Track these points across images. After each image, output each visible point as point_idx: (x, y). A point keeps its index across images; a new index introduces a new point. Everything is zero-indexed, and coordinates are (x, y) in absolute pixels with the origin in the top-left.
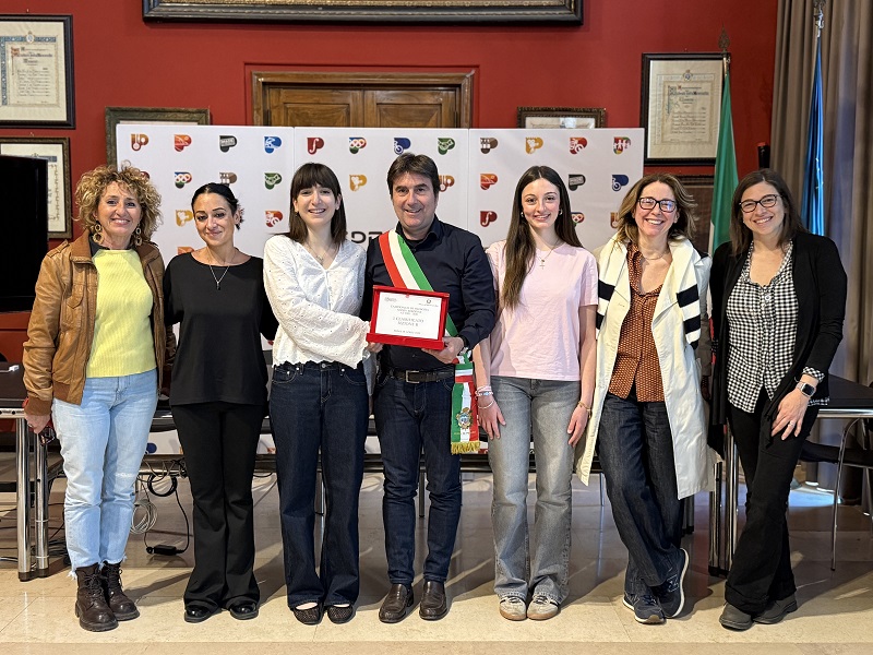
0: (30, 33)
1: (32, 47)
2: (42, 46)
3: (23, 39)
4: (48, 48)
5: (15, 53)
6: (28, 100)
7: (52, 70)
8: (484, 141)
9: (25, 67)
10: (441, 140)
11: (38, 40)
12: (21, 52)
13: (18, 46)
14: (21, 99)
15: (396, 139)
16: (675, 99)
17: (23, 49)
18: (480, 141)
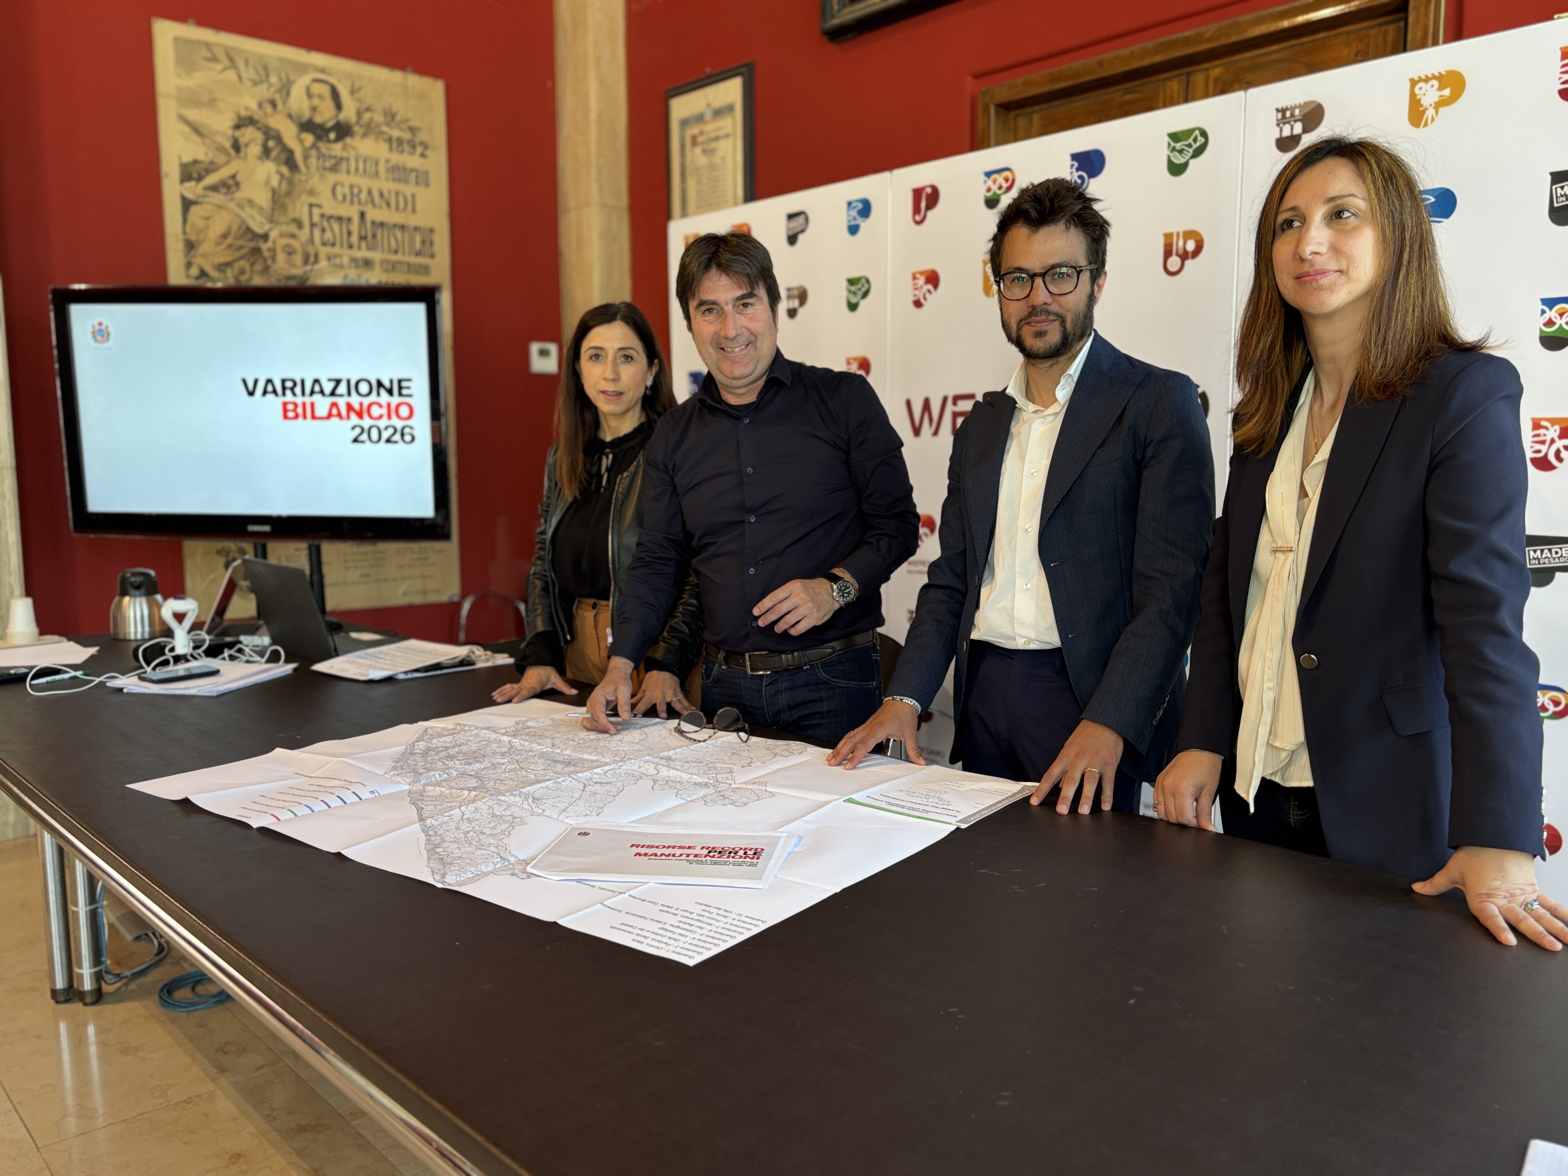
0: (708, 105)
1: (711, 127)
2: (720, 122)
4: (726, 124)
5: (694, 141)
8: (1284, 115)
9: (705, 161)
10: (1175, 137)
11: (717, 113)
12: (701, 139)
13: (695, 130)
15: (1075, 157)
17: (702, 133)
18: (1274, 116)
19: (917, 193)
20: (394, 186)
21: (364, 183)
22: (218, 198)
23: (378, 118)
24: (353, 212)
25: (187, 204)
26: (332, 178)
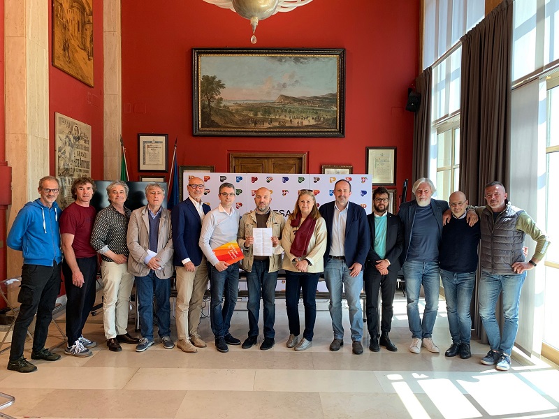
0: (154, 140)
1: (154, 145)
2: (158, 144)
3: (151, 142)
4: (160, 145)
5: (148, 147)
6: (152, 163)
7: (161, 153)
9: (152, 152)
11: (156, 142)
12: (150, 147)
13: (149, 144)
14: (150, 163)
16: (378, 163)
17: (151, 145)
18: (313, 178)
19: (253, 178)
20: (84, 151)
21: (81, 151)
22: (63, 156)
23: (83, 135)
24: (78, 158)
25: (59, 157)
26: (78, 150)
